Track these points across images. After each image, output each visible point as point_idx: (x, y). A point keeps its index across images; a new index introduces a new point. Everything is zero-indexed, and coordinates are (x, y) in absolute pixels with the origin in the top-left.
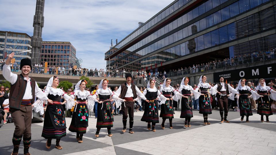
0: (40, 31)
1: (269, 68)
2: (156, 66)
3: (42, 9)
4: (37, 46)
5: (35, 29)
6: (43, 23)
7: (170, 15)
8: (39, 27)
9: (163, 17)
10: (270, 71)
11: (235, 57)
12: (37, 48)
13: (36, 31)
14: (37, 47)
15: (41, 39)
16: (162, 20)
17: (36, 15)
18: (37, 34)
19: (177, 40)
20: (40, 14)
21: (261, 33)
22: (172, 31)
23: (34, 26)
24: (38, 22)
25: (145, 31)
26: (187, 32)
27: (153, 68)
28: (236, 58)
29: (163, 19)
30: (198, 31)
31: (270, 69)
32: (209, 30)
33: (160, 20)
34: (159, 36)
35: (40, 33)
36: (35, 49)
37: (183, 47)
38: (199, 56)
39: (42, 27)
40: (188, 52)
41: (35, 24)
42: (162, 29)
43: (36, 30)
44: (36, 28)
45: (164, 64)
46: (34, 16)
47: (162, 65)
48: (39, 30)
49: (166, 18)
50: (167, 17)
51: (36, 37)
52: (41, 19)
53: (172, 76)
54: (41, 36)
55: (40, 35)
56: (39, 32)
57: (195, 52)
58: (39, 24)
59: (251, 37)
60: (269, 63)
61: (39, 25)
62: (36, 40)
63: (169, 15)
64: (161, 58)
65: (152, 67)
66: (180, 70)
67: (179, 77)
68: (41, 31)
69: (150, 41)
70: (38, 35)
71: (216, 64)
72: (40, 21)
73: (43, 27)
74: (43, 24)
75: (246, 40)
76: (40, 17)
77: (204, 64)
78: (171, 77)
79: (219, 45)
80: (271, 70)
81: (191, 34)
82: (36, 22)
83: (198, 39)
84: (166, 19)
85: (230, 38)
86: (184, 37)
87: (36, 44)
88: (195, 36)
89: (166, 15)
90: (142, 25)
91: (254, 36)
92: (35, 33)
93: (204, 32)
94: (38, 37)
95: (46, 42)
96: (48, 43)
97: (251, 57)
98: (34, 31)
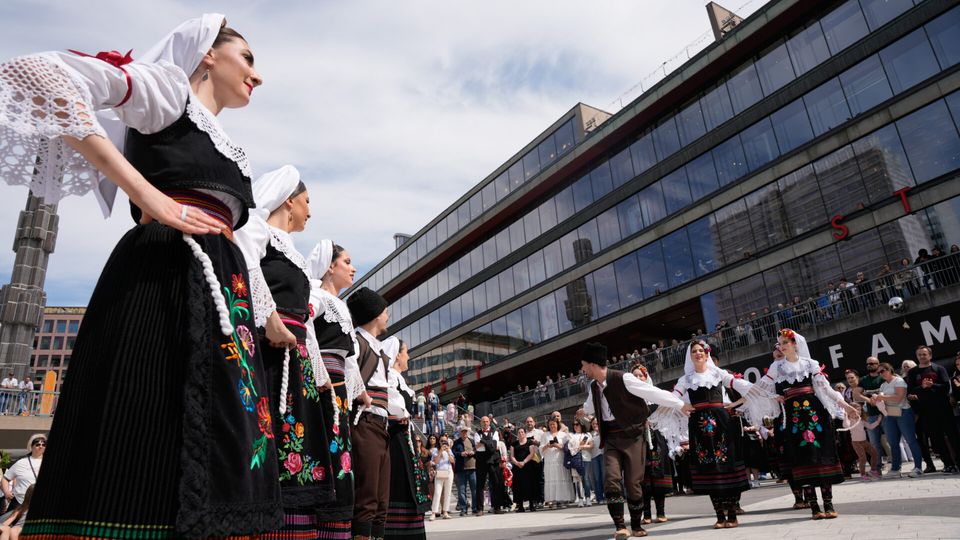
0: (39, 268)
1: (833, 349)
2: (459, 381)
4: (21, 320)
5: (19, 260)
6: (52, 238)
7: (497, 204)
8: (37, 254)
9: (477, 212)
10: (839, 359)
11: (724, 323)
12: (22, 331)
13: (25, 266)
14: (22, 324)
15: (42, 294)
16: (475, 220)
17: (28, 208)
18: (26, 277)
19: (527, 287)
20: (43, 208)
21: (794, 245)
22: (508, 257)
23: (15, 249)
24: (35, 236)
25: (418, 261)
26: (559, 256)
27: (448, 388)
28: (727, 325)
29: (478, 218)
30: (596, 250)
31: (837, 352)
32: (630, 247)
33: (467, 221)
34: (467, 275)
35: (38, 275)
36: (13, 333)
37: (550, 309)
38: (604, 334)
39: (48, 251)
40: (568, 325)
41: (20, 241)
42: (473, 252)
43: (26, 260)
44: (24, 255)
45: (486, 373)
46: (22, 213)
47: (479, 375)
48: (35, 263)
49: (484, 213)
50: (489, 210)
51: (23, 286)
52: (46, 222)
53: (518, 409)
54: (41, 284)
55: (37, 281)
56: (34, 271)
57: (590, 324)
58: (37, 241)
59: (764, 258)
60: (832, 333)
61: (38, 246)
62: (21, 299)
63: (495, 206)
64: (477, 355)
65: (447, 384)
66: (543, 383)
67: (541, 409)
68: (45, 266)
69: (434, 296)
70: (31, 282)
71: (664, 352)
72: (44, 232)
73: (52, 251)
74: (54, 243)
75: (751, 268)
76: (45, 217)
77: (622, 357)
78: (512, 411)
79: (668, 293)
80: (841, 355)
81: (573, 262)
82: (26, 234)
83: (596, 278)
84: (487, 218)
85: (700, 265)
86: (549, 277)
87: (18, 311)
88: (586, 267)
89: (486, 207)
90: (405, 242)
91: (773, 255)
92: (20, 274)
93: (615, 254)
94: (29, 288)
95: (63, 308)
96: (70, 311)
97: (772, 319)
98: (16, 268)
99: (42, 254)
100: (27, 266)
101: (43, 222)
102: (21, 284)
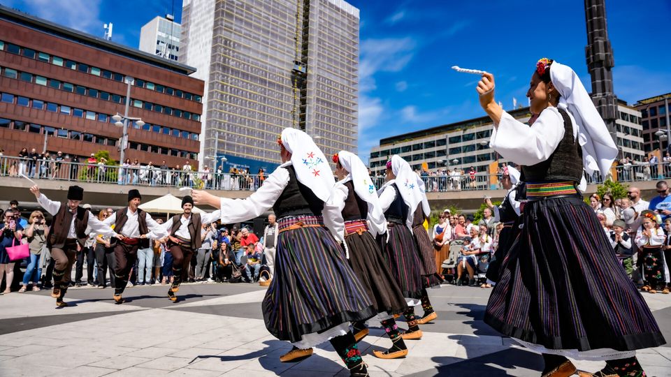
0: (606, 80)
3: (601, 24)
5: (593, 79)
6: (609, 57)
8: (602, 71)
13: (597, 81)
17: (589, 44)
18: (599, 88)
20: (597, 39)
23: (589, 72)
24: (597, 60)
35: (607, 85)
39: (609, 68)
41: (590, 66)
43: (597, 77)
44: (595, 75)
46: (586, 48)
48: (602, 78)
54: (611, 90)
55: (607, 88)
56: (603, 84)
58: (601, 61)
61: (601, 66)
68: (610, 77)
70: (604, 91)
72: (602, 54)
73: (612, 66)
74: (612, 61)
76: (600, 45)
82: (592, 61)
92: (596, 88)
94: (604, 95)
96: (667, 97)
99: (605, 71)
100: (598, 81)
101: (600, 48)
102: (598, 94)
